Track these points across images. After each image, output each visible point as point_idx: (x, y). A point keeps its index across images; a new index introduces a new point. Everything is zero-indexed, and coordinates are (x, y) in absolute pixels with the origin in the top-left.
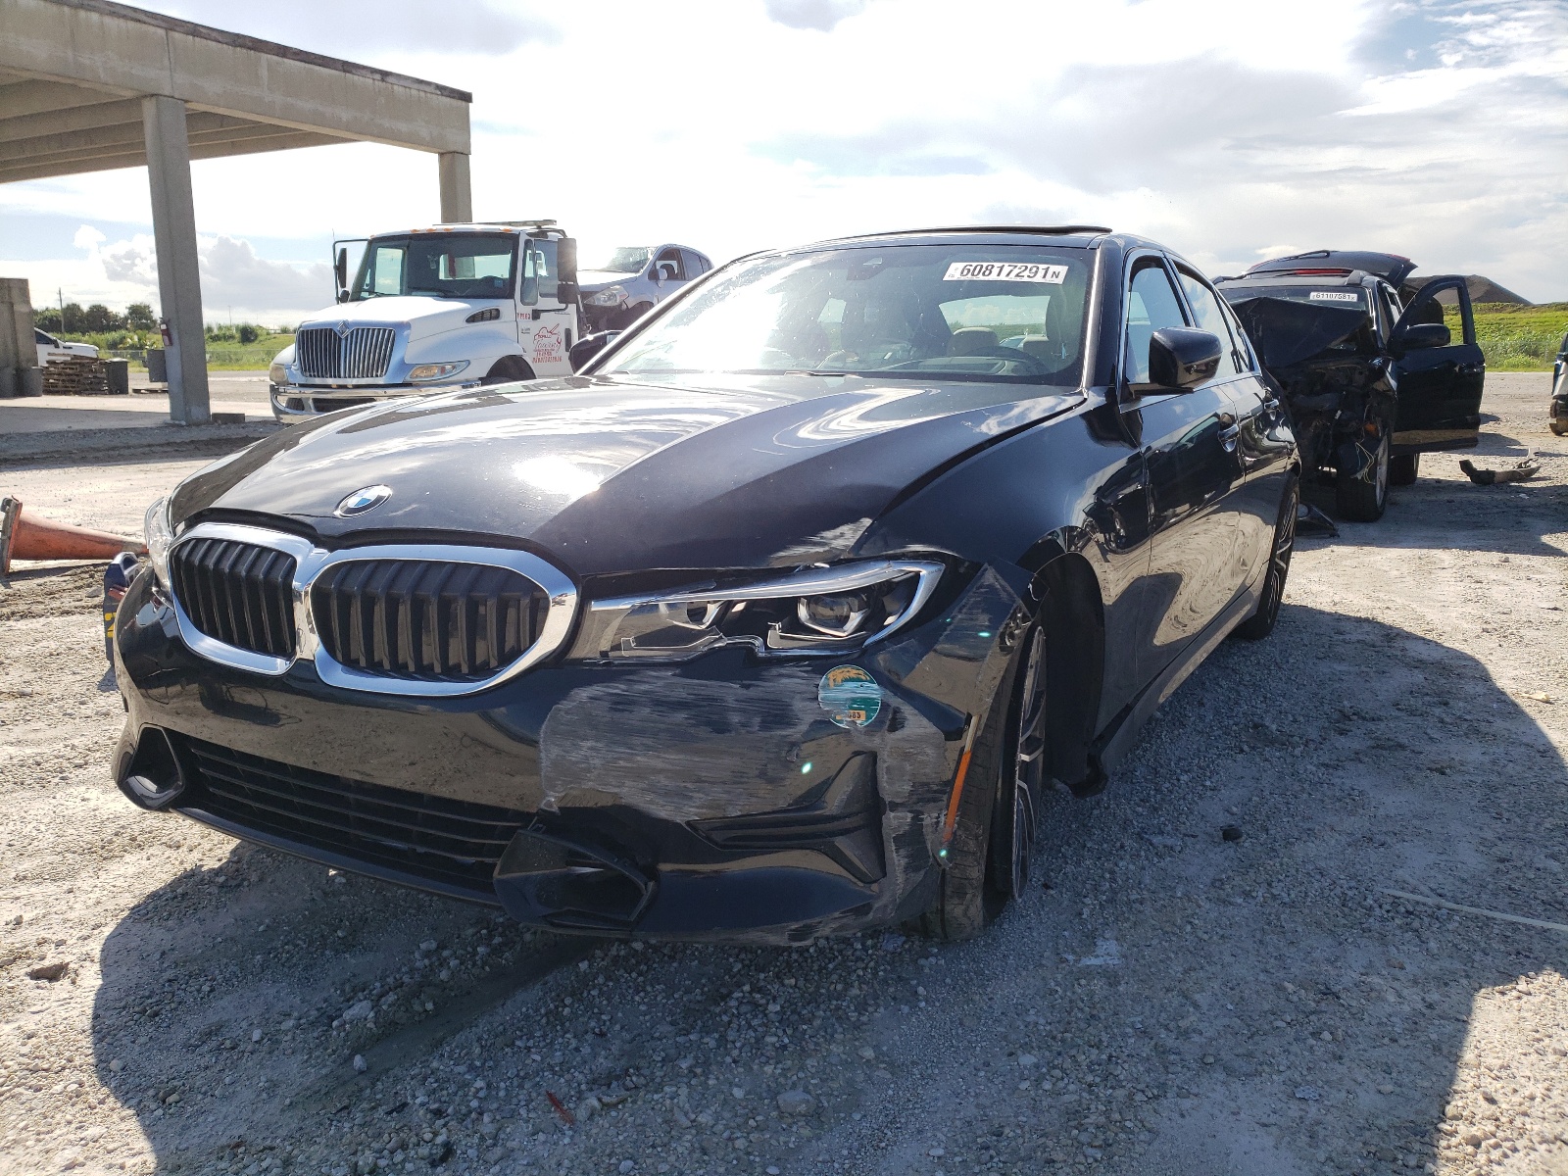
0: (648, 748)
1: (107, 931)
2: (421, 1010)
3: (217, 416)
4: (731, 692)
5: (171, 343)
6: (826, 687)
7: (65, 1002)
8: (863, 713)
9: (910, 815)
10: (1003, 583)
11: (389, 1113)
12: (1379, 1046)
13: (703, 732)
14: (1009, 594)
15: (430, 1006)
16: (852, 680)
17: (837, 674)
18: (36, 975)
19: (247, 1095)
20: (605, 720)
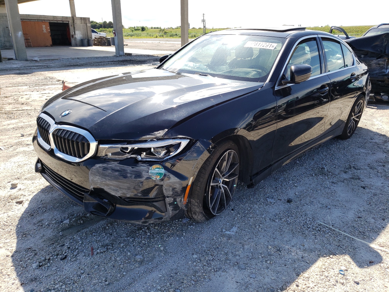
0: (109, 180)
1: (35, 194)
2: (80, 223)
3: (126, 54)
4: (129, 169)
5: (115, 36)
6: (151, 169)
7: (18, 210)
8: (159, 176)
9: (173, 199)
10: (202, 146)
11: (60, 246)
12: (281, 266)
13: (121, 177)
14: (203, 148)
15: (82, 222)
16: (158, 168)
17: (154, 166)
18: (17, 203)
19: (38, 237)
20: (101, 172)
